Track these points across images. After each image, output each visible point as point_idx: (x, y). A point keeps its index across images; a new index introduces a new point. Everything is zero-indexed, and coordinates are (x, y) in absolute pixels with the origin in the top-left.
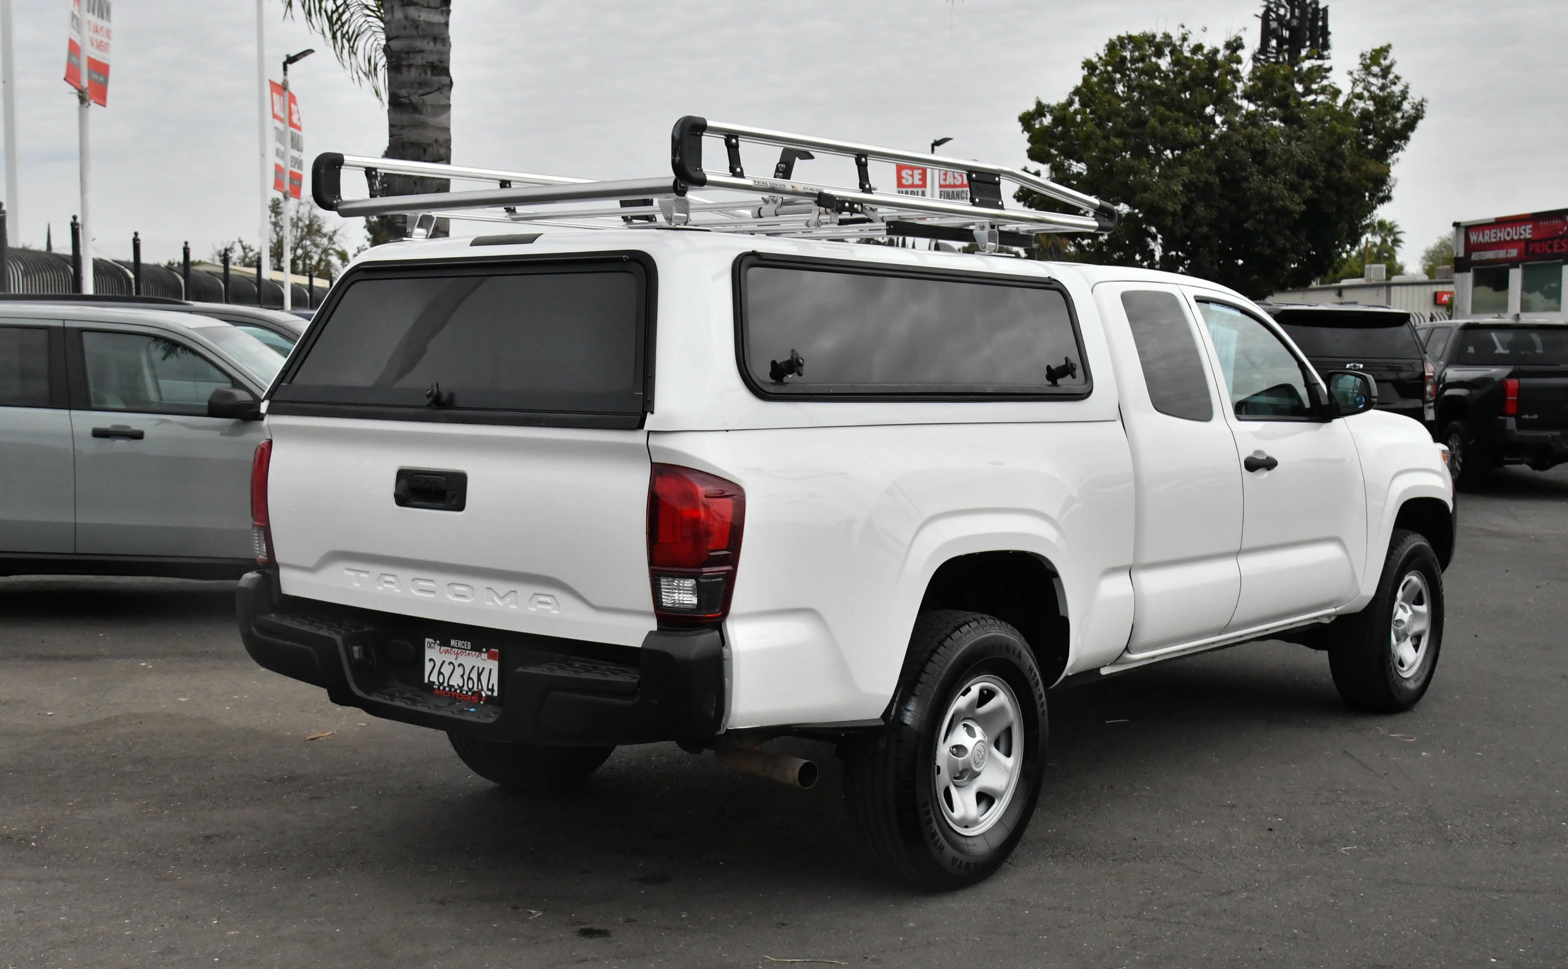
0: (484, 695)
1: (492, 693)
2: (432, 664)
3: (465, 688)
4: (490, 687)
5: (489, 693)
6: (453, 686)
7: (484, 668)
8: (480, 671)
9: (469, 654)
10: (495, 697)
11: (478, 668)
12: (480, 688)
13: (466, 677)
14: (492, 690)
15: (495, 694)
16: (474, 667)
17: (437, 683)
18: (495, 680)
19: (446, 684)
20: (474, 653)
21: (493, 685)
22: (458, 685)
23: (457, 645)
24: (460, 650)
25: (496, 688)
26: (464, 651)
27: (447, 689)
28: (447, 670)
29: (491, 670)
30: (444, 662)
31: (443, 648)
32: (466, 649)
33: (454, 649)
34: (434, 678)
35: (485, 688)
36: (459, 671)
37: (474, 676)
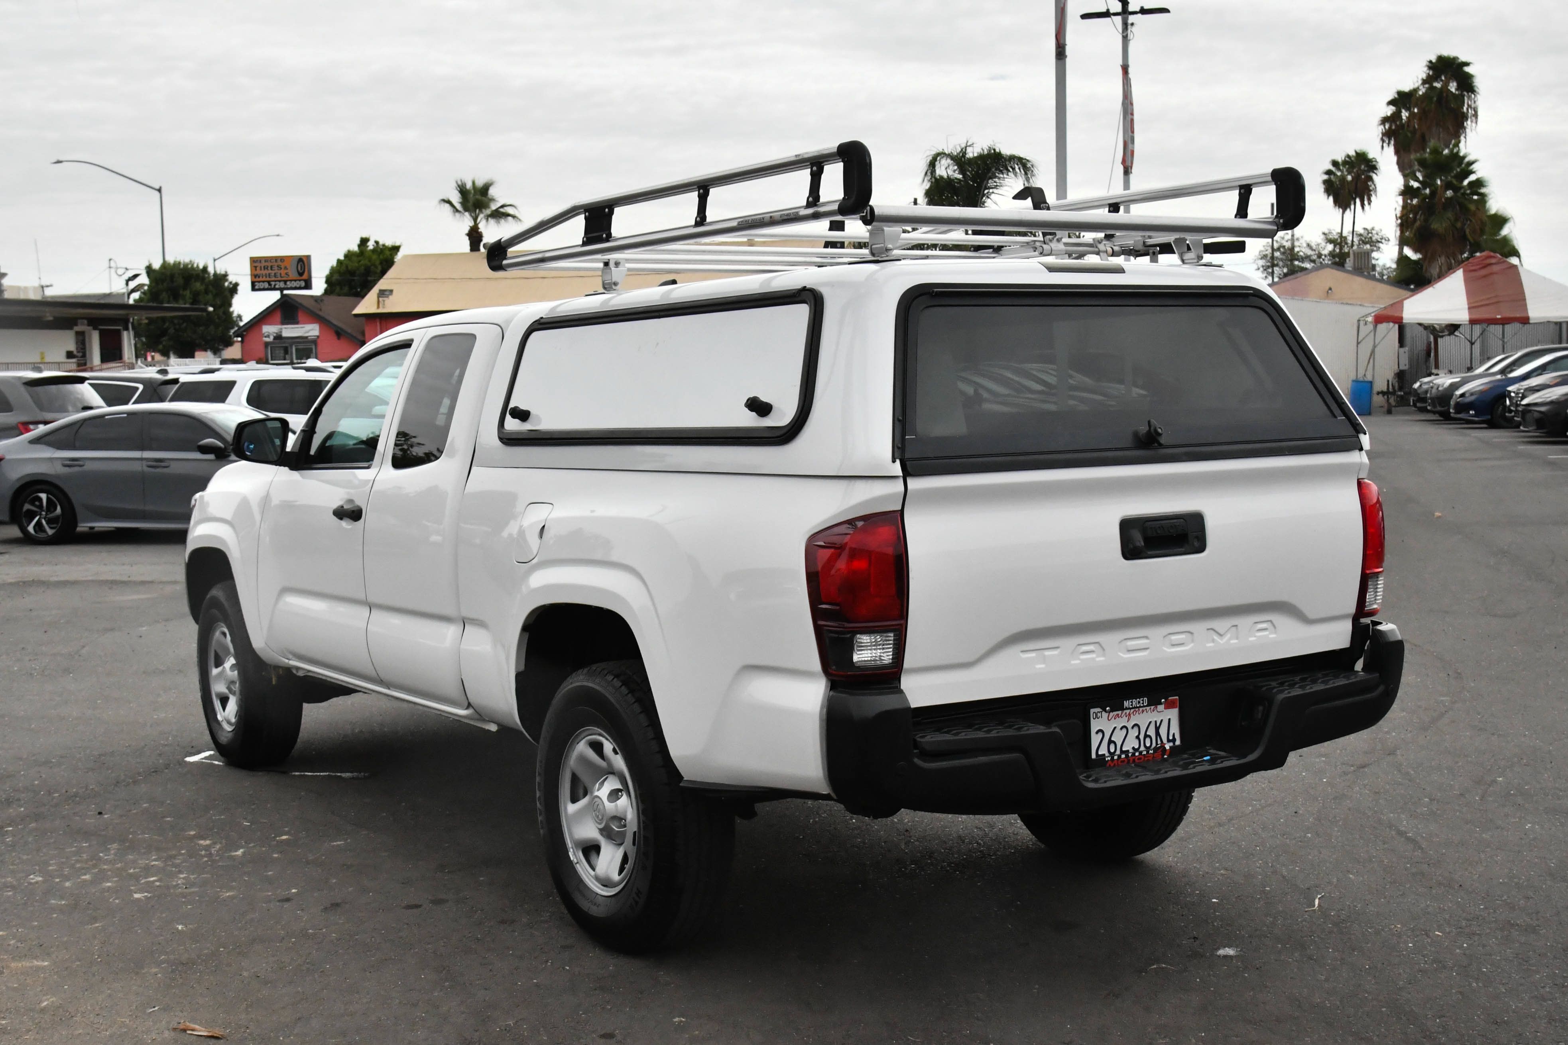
1: (1174, 744)
2: (1100, 735)
4: (1171, 738)
8: (1158, 725)
11: (1156, 722)
13: (1142, 737)
14: (1174, 740)
15: (1178, 742)
16: (1150, 722)
18: (1175, 730)
22: (1133, 748)
23: (1132, 705)
25: (1177, 737)
28: (1118, 738)
29: (1169, 719)
30: (1115, 728)
34: (1103, 751)
36: (1134, 733)
37: (1152, 732)
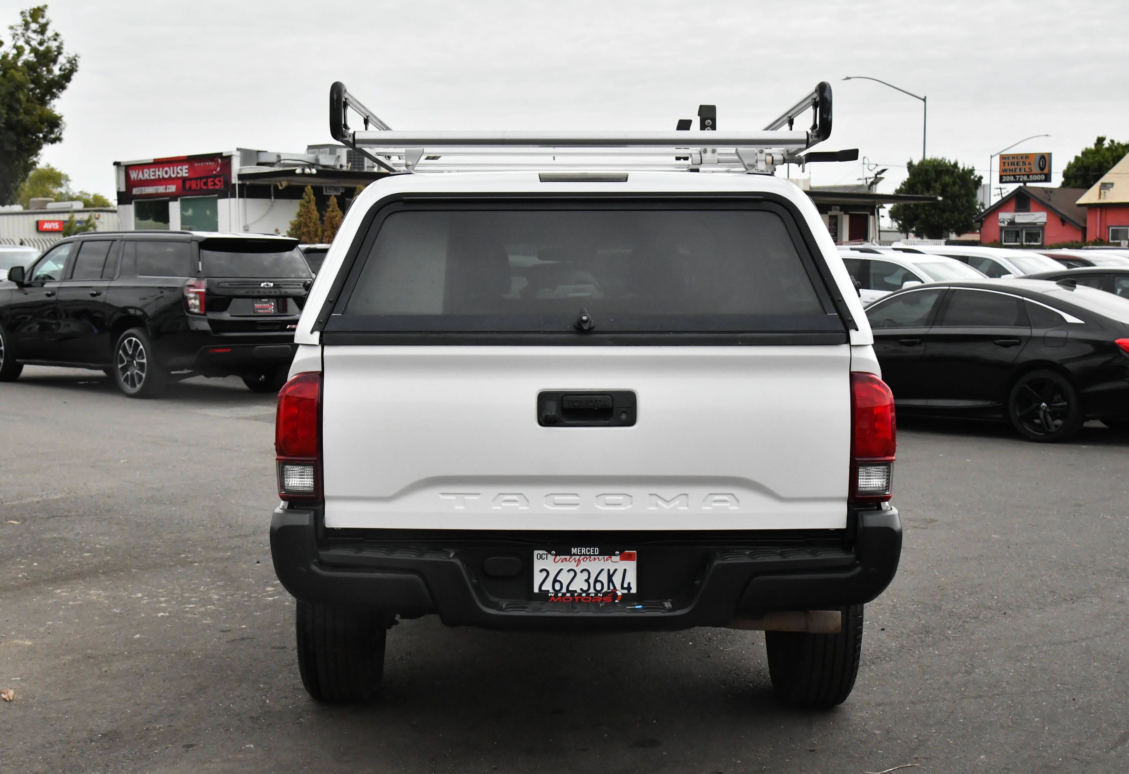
0: (619, 593)
2: (544, 574)
3: (592, 590)
4: (626, 585)
5: (626, 591)
6: (576, 591)
7: (616, 570)
8: (611, 573)
9: (595, 559)
10: (633, 594)
11: (609, 570)
12: (612, 587)
13: (592, 581)
14: (629, 588)
15: (634, 590)
17: (551, 591)
19: (564, 590)
20: (601, 557)
21: (629, 584)
22: (581, 589)
24: (582, 557)
26: (588, 557)
27: (568, 595)
28: (565, 578)
29: (625, 570)
31: (558, 558)
32: (590, 555)
33: (573, 557)
35: (618, 586)
37: (604, 578)
